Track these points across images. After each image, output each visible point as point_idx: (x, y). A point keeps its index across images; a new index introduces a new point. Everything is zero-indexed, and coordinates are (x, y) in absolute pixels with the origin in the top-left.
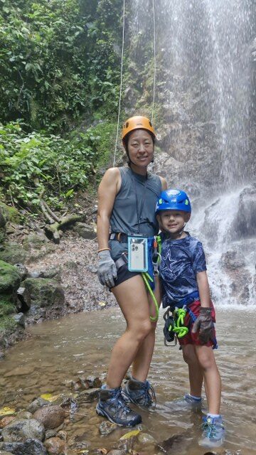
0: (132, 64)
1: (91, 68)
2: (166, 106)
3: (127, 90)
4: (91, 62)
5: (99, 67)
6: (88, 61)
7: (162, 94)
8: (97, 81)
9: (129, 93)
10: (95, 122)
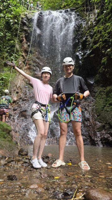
0: (24, 54)
1: (6, 50)
2: (36, 73)
3: (20, 63)
4: (6, 48)
5: (9, 51)
6: (5, 47)
7: (34, 68)
8: (7, 56)
9: (21, 64)
10: (4, 71)
